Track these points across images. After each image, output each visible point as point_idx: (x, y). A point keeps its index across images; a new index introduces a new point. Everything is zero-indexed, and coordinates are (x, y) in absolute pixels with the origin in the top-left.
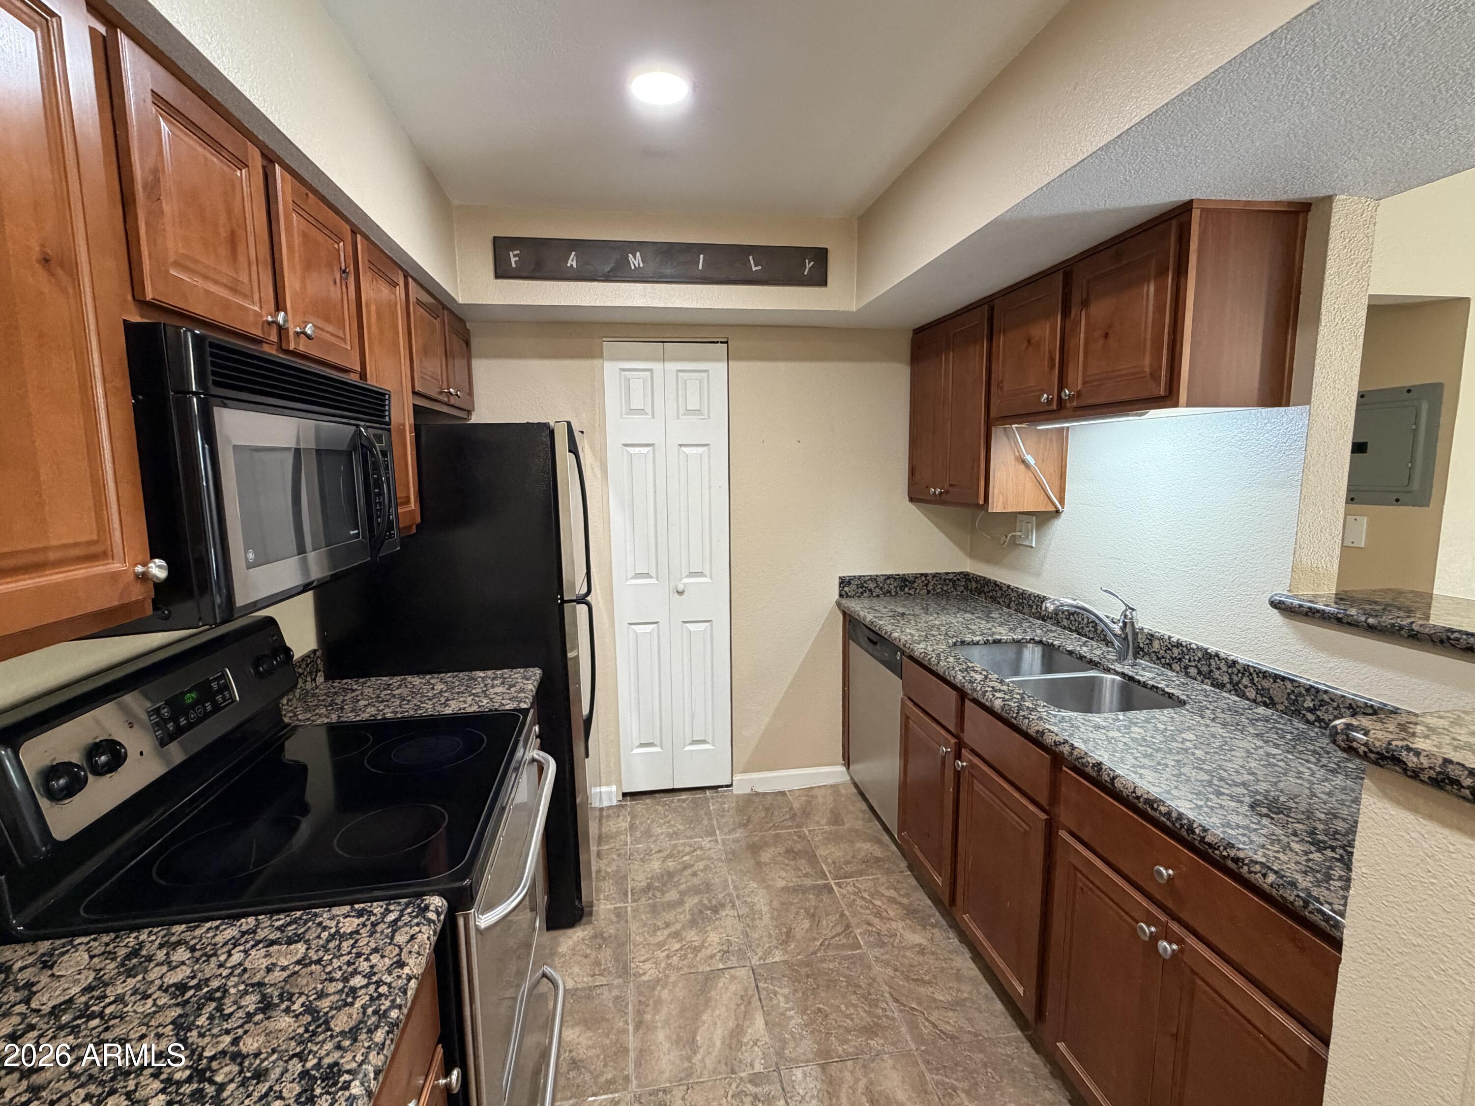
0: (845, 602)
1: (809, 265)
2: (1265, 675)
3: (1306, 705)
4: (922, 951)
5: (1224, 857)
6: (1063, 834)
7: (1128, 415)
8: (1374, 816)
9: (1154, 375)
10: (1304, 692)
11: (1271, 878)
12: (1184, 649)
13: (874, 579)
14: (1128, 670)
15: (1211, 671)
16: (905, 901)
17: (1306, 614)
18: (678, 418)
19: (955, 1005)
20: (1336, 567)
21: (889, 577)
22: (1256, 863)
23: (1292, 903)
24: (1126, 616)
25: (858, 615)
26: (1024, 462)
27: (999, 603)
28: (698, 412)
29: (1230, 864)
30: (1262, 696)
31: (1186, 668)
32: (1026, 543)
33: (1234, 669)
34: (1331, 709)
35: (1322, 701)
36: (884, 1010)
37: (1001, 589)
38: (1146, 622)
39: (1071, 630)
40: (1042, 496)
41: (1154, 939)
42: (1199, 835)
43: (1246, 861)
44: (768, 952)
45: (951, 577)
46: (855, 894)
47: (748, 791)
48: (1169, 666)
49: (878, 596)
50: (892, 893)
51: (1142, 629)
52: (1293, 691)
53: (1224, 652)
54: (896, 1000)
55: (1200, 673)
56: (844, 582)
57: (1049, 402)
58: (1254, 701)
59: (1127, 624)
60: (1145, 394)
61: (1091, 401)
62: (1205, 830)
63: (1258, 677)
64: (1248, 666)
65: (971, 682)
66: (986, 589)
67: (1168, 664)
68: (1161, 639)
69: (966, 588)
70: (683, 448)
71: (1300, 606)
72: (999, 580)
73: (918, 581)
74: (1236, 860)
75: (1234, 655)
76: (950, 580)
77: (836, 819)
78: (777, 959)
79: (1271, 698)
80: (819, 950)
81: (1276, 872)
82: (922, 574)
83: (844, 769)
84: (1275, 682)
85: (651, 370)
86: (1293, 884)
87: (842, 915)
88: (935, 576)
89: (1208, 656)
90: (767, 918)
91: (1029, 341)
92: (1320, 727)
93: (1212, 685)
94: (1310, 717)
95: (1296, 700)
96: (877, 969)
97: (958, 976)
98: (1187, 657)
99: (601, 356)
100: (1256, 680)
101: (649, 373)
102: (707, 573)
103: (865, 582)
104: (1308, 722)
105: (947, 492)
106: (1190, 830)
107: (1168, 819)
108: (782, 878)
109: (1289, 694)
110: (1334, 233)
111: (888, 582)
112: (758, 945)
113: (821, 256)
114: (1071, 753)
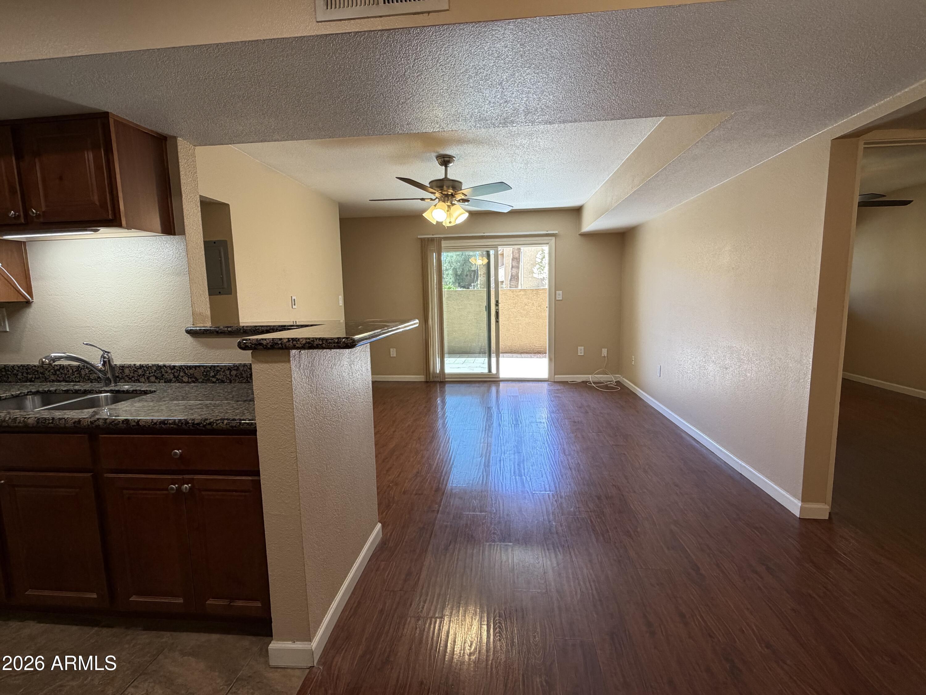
2: (190, 367)
3: (211, 375)
5: (204, 426)
6: (108, 475)
7: (86, 230)
10: (209, 369)
11: (226, 422)
12: (145, 368)
14: (112, 387)
15: (163, 375)
17: (203, 333)
20: (209, 312)
22: (218, 420)
23: (235, 426)
24: (104, 358)
29: (209, 427)
30: (191, 378)
31: (148, 378)
32: (1, 329)
33: (175, 370)
34: (221, 373)
35: (217, 370)
38: (117, 361)
39: (59, 381)
40: (12, 292)
41: (179, 489)
42: (191, 423)
43: (215, 421)
51: (115, 365)
52: (204, 371)
53: (167, 363)
55: (157, 378)
57: (17, 217)
58: (188, 382)
59: (107, 362)
60: (99, 218)
62: (193, 420)
63: (187, 370)
64: (182, 366)
67: (137, 380)
68: (129, 366)
71: (200, 330)
74: (210, 424)
75: (173, 364)
79: (195, 378)
81: (227, 419)
84: (196, 369)
86: (234, 420)
89: (159, 367)
92: (219, 383)
93: (165, 382)
94: (214, 380)
95: (207, 374)
98: (148, 372)
100: (187, 372)
104: (214, 382)
106: (187, 423)
107: (175, 424)
109: (203, 373)
114: (105, 423)
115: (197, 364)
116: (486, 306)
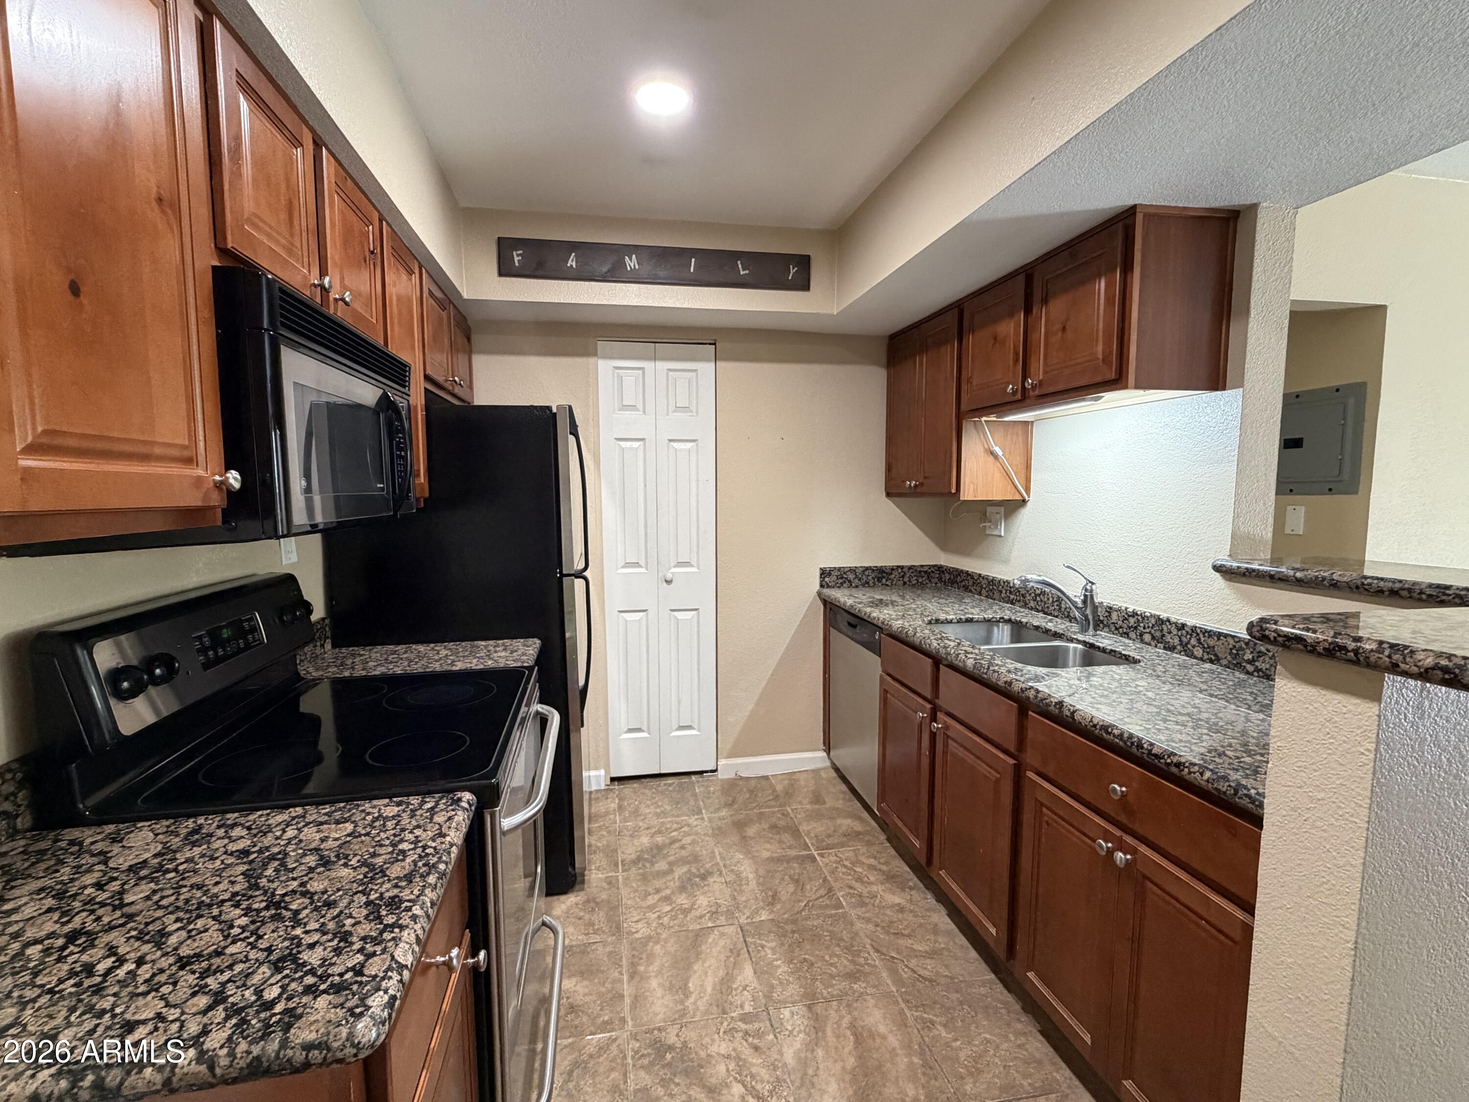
0: (826, 591)
1: (793, 270)
2: (1209, 633)
3: (1246, 658)
4: (901, 910)
5: (1168, 765)
6: (1030, 774)
7: (1084, 400)
8: (1285, 695)
9: (1106, 360)
10: (1244, 646)
11: (1208, 774)
12: (1139, 618)
13: (852, 570)
14: (1089, 639)
15: (1163, 636)
16: (884, 868)
17: (1244, 575)
18: (668, 414)
19: (932, 954)
20: (1270, 535)
21: (867, 569)
22: (1195, 765)
23: (1225, 793)
24: (1086, 590)
25: (839, 601)
26: (992, 453)
27: (971, 591)
28: (686, 409)
29: (1174, 769)
30: (1208, 653)
31: (1141, 635)
32: (996, 533)
33: (1184, 632)
34: (1267, 659)
35: (1260, 652)
36: (866, 959)
37: (972, 578)
38: (1103, 597)
39: (1038, 611)
40: (1010, 487)
41: (1110, 853)
42: (1147, 749)
43: (1187, 764)
44: (757, 912)
45: (925, 569)
46: (836, 862)
47: (732, 776)
48: (1126, 635)
49: (857, 587)
50: (872, 861)
51: (1102, 603)
52: (1235, 646)
53: (1174, 617)
54: (878, 951)
55: (1153, 638)
56: (825, 573)
57: (1014, 392)
58: (1202, 659)
59: (1088, 597)
60: (1099, 379)
61: (1051, 389)
62: (1152, 744)
63: (1204, 636)
64: (1196, 627)
65: (945, 647)
66: (959, 579)
67: (1125, 633)
68: (1119, 610)
69: (940, 579)
70: (672, 443)
71: (1239, 567)
72: (971, 570)
73: (895, 573)
74: (1178, 765)
75: (1182, 620)
76: (926, 572)
77: (818, 799)
78: (763, 918)
79: (1216, 655)
80: (804, 909)
81: (1211, 770)
82: (898, 567)
83: (825, 754)
84: (1219, 639)
85: (643, 369)
86: (1225, 778)
87: (825, 880)
88: (910, 568)
89: (1160, 621)
90: (753, 884)
91: (995, 339)
92: (1258, 677)
93: (1165, 648)
94: (1250, 668)
95: (1238, 654)
96: (858, 925)
97: (936, 931)
98: (1142, 625)
99: (594, 354)
100: (1203, 639)
101: (641, 372)
102: (694, 563)
103: (845, 573)
104: (1248, 673)
105: (922, 484)
106: (1140, 746)
107: (1121, 740)
108: (766, 851)
109: (1231, 649)
110: (1260, 237)
111: (867, 573)
112: (745, 907)
113: (804, 262)
114: (1036, 697)
115: (1224, 629)
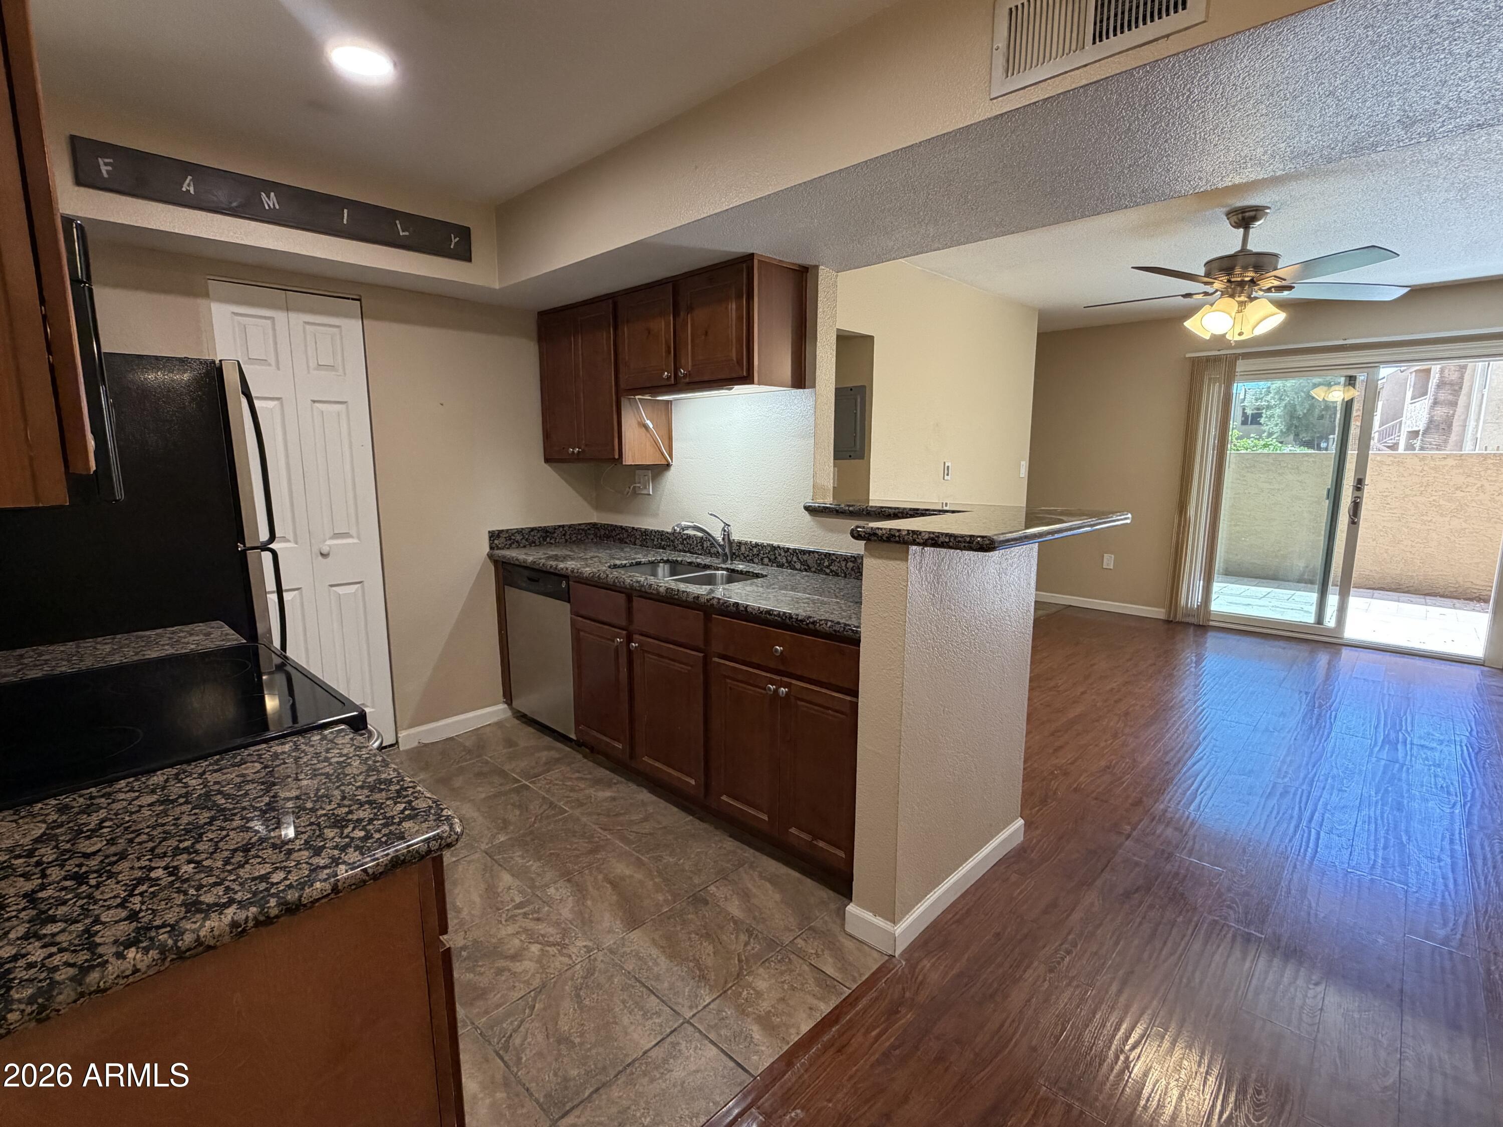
0: (497, 552)
1: (455, 240)
2: (804, 552)
4: (614, 799)
5: (807, 624)
6: (716, 659)
7: (721, 389)
9: (739, 362)
10: (824, 557)
11: (829, 624)
12: (760, 547)
13: (520, 531)
14: (728, 565)
15: (776, 557)
16: (589, 776)
17: (822, 511)
18: (309, 372)
19: (645, 819)
20: (832, 486)
21: (533, 529)
22: (822, 620)
23: (839, 631)
24: (725, 531)
25: (517, 560)
26: (646, 427)
27: (626, 543)
28: (332, 368)
29: (811, 626)
30: (804, 565)
31: (762, 559)
32: (645, 492)
33: (789, 553)
34: (836, 563)
35: (832, 560)
36: (599, 837)
37: (627, 531)
38: (736, 537)
39: (685, 552)
40: (658, 454)
41: (776, 691)
42: (795, 618)
43: (818, 621)
44: (494, 836)
45: (583, 527)
46: (547, 784)
47: (415, 744)
48: (752, 561)
49: (525, 547)
50: (577, 775)
51: (734, 540)
52: (819, 558)
53: (782, 544)
54: (605, 830)
55: (770, 560)
56: (494, 536)
57: (669, 378)
58: (800, 570)
59: (727, 535)
60: (734, 375)
61: (697, 379)
62: (797, 615)
63: (801, 554)
64: (796, 549)
65: (638, 582)
66: (614, 534)
68: (746, 543)
69: (596, 535)
70: (317, 405)
71: (820, 506)
72: (624, 525)
73: (558, 532)
74: (814, 623)
75: (787, 545)
76: (583, 530)
77: (510, 743)
78: (502, 839)
79: (808, 566)
80: (535, 822)
81: (831, 621)
82: (560, 526)
83: (506, 706)
84: (810, 555)
85: (272, 319)
86: (838, 623)
87: (544, 798)
88: (570, 526)
89: (774, 548)
90: (480, 820)
91: (649, 333)
92: (832, 575)
93: (778, 566)
94: (828, 571)
95: (820, 563)
96: (584, 819)
97: (644, 804)
98: (762, 552)
99: (206, 295)
100: (800, 556)
101: (269, 322)
102: (353, 532)
103: (513, 535)
104: (827, 574)
105: (583, 451)
106: (791, 617)
107: (778, 617)
108: (482, 792)
109: (817, 560)
111: (532, 533)
112: (481, 837)
113: (465, 233)
114: (719, 603)
115: (812, 548)
116: (1329, 490)
